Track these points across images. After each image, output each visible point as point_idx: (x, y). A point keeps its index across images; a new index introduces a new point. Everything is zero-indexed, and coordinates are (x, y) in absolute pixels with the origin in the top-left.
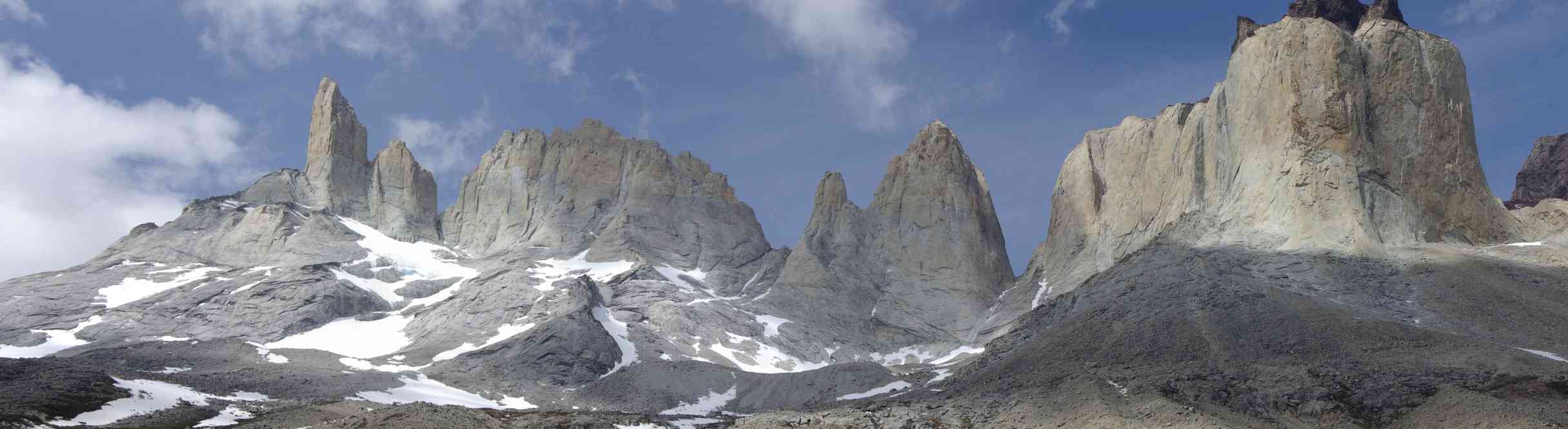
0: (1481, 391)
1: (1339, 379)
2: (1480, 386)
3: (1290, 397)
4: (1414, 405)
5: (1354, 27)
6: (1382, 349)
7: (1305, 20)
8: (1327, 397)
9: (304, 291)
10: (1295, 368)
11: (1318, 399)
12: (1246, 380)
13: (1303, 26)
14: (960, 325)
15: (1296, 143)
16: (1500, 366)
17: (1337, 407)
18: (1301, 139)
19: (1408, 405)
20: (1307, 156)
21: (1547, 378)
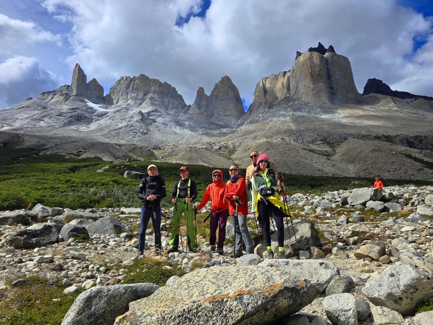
0: (359, 139)
1: (324, 136)
2: (358, 137)
3: (312, 140)
4: (342, 142)
5: (324, 54)
6: (334, 129)
7: (312, 52)
8: (321, 140)
9: (69, 115)
10: (313, 134)
11: (319, 141)
12: (301, 136)
13: (312, 54)
14: (232, 124)
15: (311, 81)
16: (363, 132)
17: (324, 143)
18: (312, 79)
19: (341, 142)
20: (314, 84)
21: (374, 135)
